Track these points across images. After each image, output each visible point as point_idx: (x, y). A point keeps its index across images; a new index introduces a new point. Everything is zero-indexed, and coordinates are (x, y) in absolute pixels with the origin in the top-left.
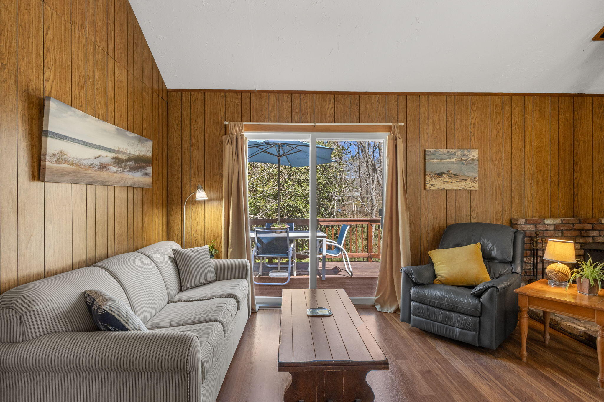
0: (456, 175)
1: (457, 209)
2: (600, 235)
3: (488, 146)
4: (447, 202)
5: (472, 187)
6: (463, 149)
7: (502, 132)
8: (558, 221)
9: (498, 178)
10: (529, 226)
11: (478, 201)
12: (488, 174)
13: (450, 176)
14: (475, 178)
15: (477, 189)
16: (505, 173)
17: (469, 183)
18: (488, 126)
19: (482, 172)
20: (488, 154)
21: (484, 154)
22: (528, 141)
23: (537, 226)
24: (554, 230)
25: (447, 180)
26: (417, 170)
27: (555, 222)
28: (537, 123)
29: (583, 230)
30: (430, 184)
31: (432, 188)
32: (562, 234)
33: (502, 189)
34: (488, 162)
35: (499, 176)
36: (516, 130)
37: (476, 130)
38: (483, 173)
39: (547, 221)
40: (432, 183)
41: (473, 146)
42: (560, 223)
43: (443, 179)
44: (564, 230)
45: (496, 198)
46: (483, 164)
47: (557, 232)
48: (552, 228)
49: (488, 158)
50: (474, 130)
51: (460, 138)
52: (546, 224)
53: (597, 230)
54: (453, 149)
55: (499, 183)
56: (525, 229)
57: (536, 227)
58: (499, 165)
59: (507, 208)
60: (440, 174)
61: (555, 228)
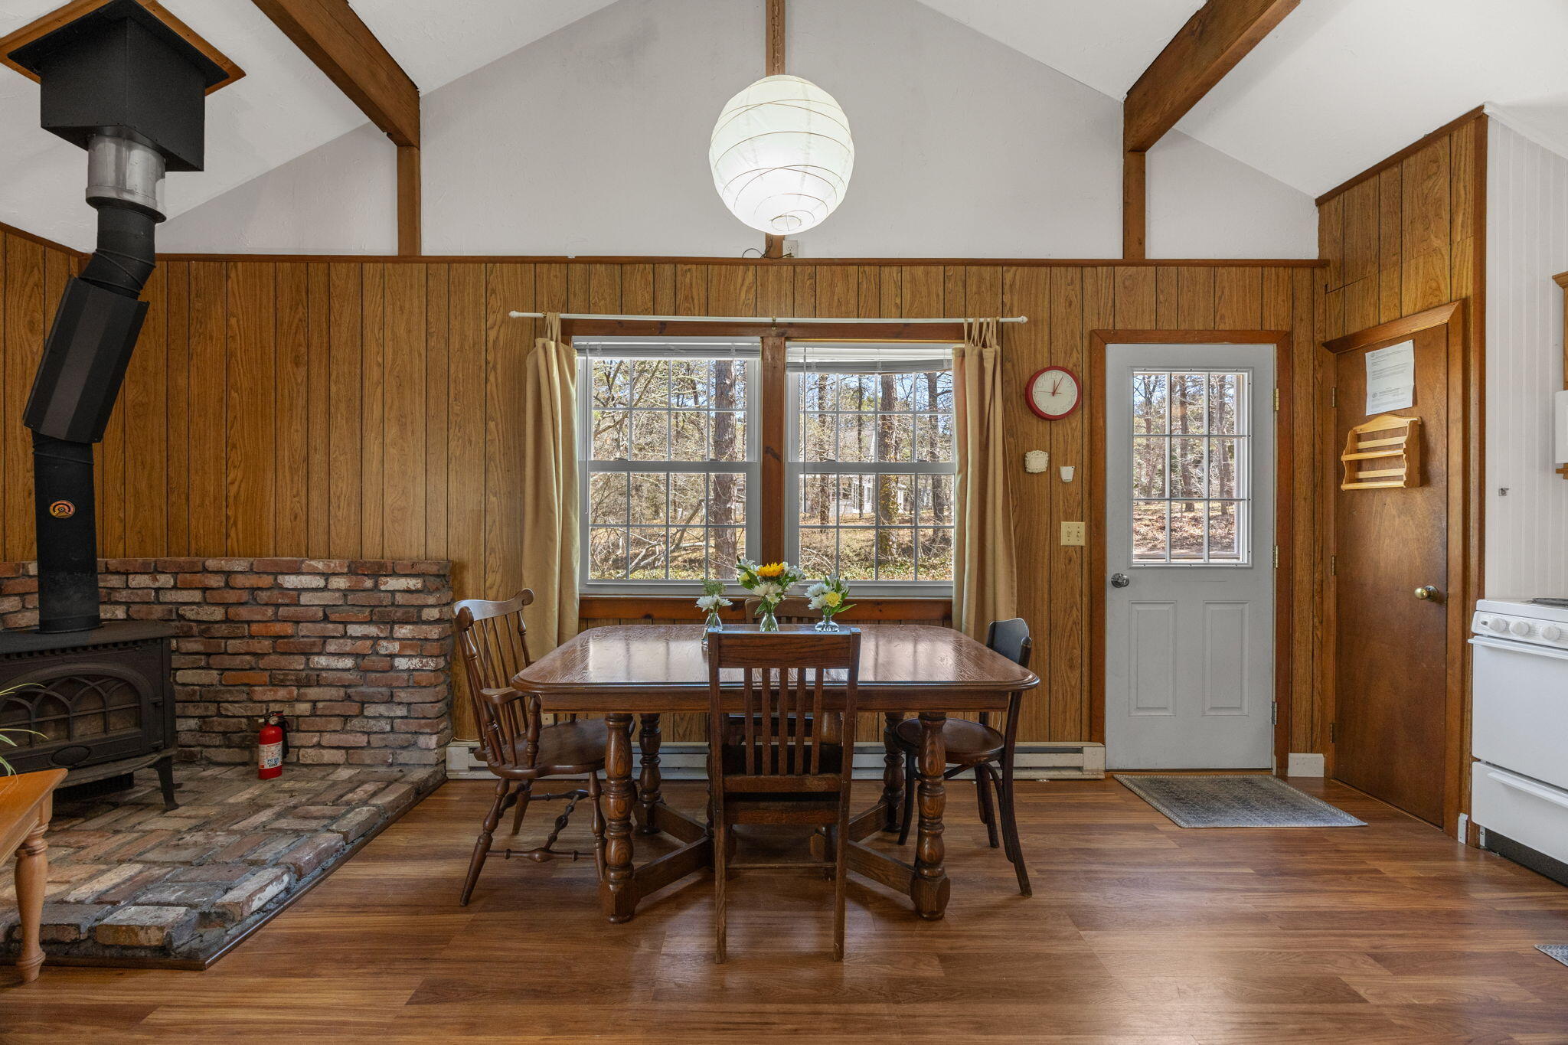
2: (24, 607)
53: (16, 595)
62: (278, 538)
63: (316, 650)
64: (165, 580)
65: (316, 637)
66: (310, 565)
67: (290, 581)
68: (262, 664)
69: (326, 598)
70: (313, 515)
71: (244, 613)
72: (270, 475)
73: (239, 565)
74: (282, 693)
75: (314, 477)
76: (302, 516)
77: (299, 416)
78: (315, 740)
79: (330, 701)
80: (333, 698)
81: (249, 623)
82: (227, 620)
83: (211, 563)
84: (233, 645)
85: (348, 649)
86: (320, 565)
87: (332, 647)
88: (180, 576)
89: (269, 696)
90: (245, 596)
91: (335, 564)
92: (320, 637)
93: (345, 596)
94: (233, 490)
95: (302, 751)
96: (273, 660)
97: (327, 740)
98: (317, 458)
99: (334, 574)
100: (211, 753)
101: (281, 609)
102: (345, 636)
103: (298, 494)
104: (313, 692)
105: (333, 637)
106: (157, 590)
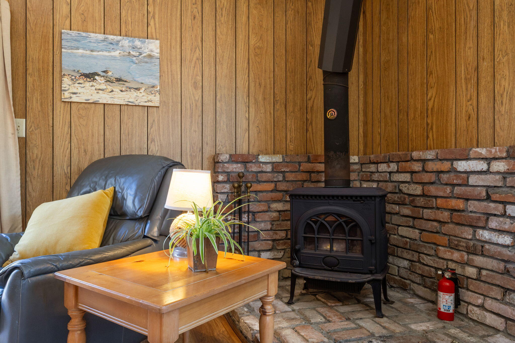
0: (119, 80)
1: (123, 137)
3: (178, 39)
4: (106, 125)
5: (148, 101)
6: (135, 37)
7: (200, 19)
8: (278, 158)
9: (194, 90)
10: (235, 166)
11: (161, 126)
12: (177, 83)
13: (109, 81)
14: (153, 87)
15: (157, 105)
16: (205, 84)
17: (143, 94)
18: (177, 5)
19: (168, 79)
20: (178, 50)
21: (171, 50)
22: (241, 37)
23: (248, 166)
24: (273, 171)
25: (103, 87)
26: (48, 66)
27: (274, 160)
28: (255, 12)
29: (314, 172)
30: (71, 91)
31: (75, 99)
32: (284, 177)
33: (200, 109)
34: (179, 64)
35: (196, 87)
36: (223, 18)
37: (157, 9)
38: (170, 80)
39: (262, 159)
40: (75, 91)
41: (152, 35)
42: (281, 161)
43: (94, 84)
44: (287, 172)
45: (191, 122)
46: (169, 66)
47: (276, 174)
48: (269, 168)
49: (179, 57)
50: (154, 9)
51: (130, 19)
52: (261, 162)
54: (115, 35)
55: (197, 98)
56: (229, 171)
57: (246, 167)
58: (196, 69)
59: (208, 138)
60: (90, 76)
61: (273, 169)
62: (458, 136)
63: (481, 224)
64: (393, 167)
65: (481, 213)
66: (476, 152)
67: (462, 166)
68: (445, 229)
69: (489, 180)
70: (482, 113)
71: (433, 190)
72: (452, 88)
73: (430, 155)
74: (456, 255)
75: (483, 82)
76: (474, 116)
77: (471, 35)
78: (480, 301)
79: (492, 271)
80: (494, 269)
81: (436, 197)
82: (423, 195)
83: (415, 155)
84: (427, 213)
85: (506, 227)
86: (483, 151)
87: (493, 223)
88: (400, 164)
89: (448, 255)
90: (433, 178)
91: (495, 151)
92: (484, 214)
93: (504, 178)
94: (431, 104)
95: (470, 307)
96: (449, 228)
97: (489, 303)
98: (485, 65)
99: (495, 159)
100: (414, 286)
101: (456, 188)
102: (504, 215)
103: (471, 99)
104: (479, 260)
105: (495, 215)
106: (390, 173)
